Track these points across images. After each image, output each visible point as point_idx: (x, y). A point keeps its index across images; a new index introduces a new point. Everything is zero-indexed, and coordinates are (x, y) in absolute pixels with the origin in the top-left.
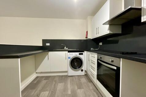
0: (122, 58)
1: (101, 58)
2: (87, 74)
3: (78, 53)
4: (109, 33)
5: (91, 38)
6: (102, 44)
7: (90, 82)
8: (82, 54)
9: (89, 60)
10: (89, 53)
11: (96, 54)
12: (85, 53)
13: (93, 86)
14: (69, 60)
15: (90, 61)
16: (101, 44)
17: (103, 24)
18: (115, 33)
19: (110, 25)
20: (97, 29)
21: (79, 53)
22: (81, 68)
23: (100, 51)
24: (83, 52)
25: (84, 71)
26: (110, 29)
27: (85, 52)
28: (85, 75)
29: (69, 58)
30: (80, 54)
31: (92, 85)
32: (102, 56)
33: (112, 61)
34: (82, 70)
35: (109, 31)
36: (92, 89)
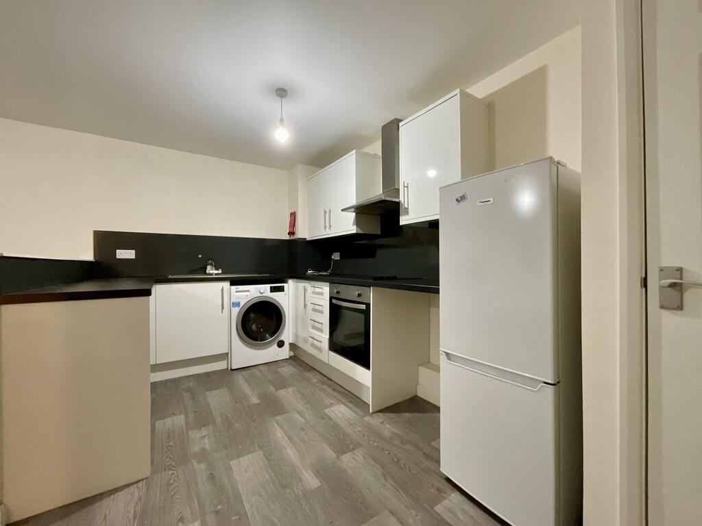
0: (373, 286)
1: (338, 292)
2: (295, 356)
3: (268, 286)
4: (355, 232)
5: (309, 238)
6: (341, 257)
7: (308, 371)
8: (281, 289)
9: (305, 306)
10: (302, 284)
11: (326, 286)
12: (291, 285)
13: (319, 377)
14: (236, 311)
15: (310, 307)
16: (336, 256)
17: (342, 210)
18: (367, 232)
19: (357, 213)
20: (327, 215)
21: (271, 287)
22: (278, 337)
23: (335, 276)
24: (285, 282)
25: (287, 346)
26: (358, 222)
27: (290, 281)
28: (291, 358)
29: (236, 304)
30: (273, 290)
31: (314, 375)
32: (341, 288)
33: (359, 295)
34: (281, 344)
35: (355, 227)
36: (317, 383)
